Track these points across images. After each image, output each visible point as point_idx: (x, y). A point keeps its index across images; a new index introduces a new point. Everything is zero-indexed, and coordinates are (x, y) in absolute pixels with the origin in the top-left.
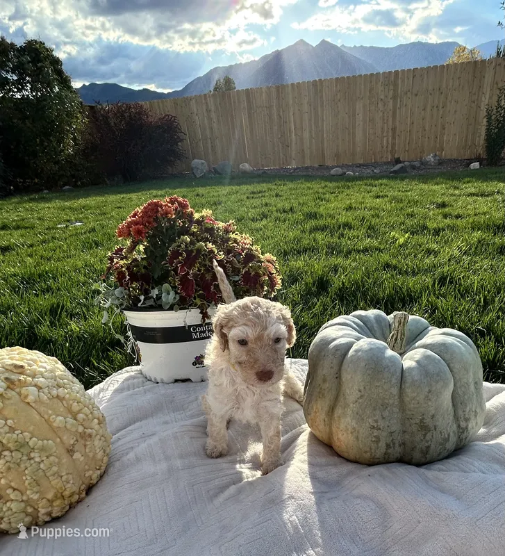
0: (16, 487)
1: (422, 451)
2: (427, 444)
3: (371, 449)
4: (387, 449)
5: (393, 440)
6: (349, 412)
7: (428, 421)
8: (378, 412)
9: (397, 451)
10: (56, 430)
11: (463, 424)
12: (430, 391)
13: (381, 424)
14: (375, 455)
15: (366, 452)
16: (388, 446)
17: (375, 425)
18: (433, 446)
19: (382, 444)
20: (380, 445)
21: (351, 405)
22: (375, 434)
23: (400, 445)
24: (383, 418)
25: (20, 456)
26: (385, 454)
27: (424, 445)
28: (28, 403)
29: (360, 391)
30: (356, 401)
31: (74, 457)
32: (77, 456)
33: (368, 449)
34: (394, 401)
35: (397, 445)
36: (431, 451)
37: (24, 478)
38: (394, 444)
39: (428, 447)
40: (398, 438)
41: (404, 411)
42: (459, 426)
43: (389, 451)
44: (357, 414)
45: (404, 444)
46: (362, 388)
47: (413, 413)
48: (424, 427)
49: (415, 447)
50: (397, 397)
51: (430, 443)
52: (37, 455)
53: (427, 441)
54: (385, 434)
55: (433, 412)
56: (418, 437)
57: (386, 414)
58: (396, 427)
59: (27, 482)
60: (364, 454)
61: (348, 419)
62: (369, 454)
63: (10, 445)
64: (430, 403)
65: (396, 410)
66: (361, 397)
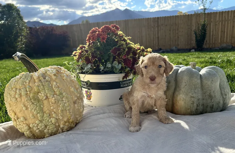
0: (55, 112)
1: (211, 107)
2: (212, 104)
3: (191, 107)
4: (197, 107)
5: (199, 103)
6: (181, 92)
7: (212, 94)
8: (193, 91)
9: (201, 108)
10: (71, 92)
11: (224, 97)
12: (212, 80)
13: (194, 95)
14: (192, 110)
15: (189, 109)
16: (197, 105)
17: (192, 96)
18: (215, 105)
19: (195, 105)
20: (194, 105)
21: (182, 89)
22: (192, 100)
23: (202, 106)
24: (195, 93)
25: (59, 98)
26: (196, 109)
27: (211, 104)
28: (63, 79)
29: (185, 83)
30: (184, 87)
31: (75, 106)
32: (76, 105)
33: (189, 108)
34: (199, 86)
35: (201, 105)
36: (214, 107)
37: (59, 108)
38: (200, 105)
39: (213, 105)
40: (201, 102)
41: (203, 90)
42: (223, 97)
43: (198, 108)
44: (185, 92)
45: (203, 105)
46: (186, 82)
47: (206, 90)
48: (210, 96)
49: (208, 106)
50: (200, 84)
51: (213, 103)
52: (65, 99)
53: (212, 102)
54: (196, 100)
55: (214, 90)
56: (209, 101)
57: (196, 91)
58: (200, 97)
59: (60, 110)
60: (188, 110)
61: (181, 95)
62: (190, 110)
63: (57, 92)
64: (212, 85)
65: (200, 90)
66: (186, 85)
